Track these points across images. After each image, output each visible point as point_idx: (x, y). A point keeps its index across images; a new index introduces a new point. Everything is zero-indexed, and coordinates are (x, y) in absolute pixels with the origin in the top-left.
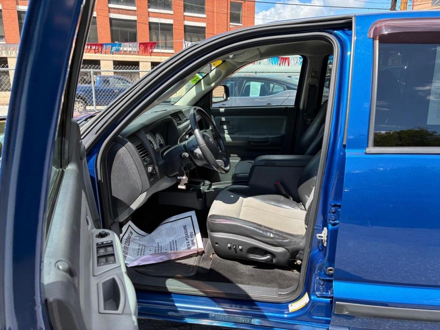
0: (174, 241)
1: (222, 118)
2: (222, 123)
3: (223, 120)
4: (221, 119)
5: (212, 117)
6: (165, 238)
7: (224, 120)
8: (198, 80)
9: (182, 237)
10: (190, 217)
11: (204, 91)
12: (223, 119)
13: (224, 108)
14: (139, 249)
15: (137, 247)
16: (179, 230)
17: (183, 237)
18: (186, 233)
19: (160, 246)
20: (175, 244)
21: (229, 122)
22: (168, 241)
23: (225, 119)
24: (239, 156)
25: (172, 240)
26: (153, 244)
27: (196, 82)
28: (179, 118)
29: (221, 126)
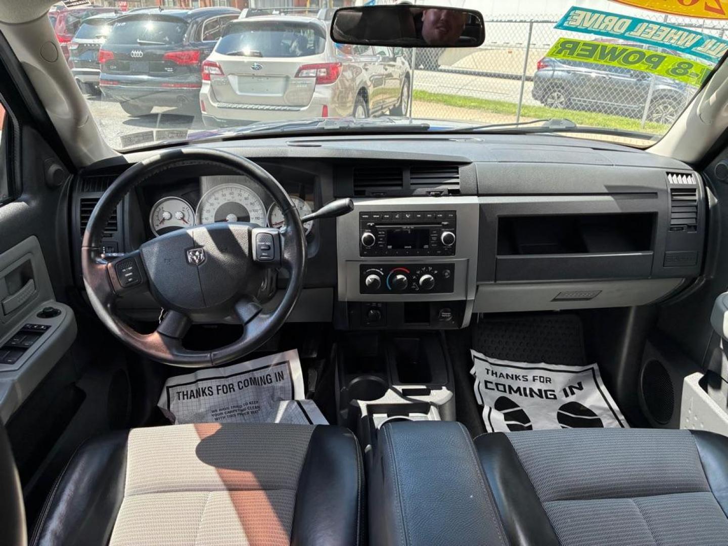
14: (238, 406)
15: (241, 402)
28: (401, 180)
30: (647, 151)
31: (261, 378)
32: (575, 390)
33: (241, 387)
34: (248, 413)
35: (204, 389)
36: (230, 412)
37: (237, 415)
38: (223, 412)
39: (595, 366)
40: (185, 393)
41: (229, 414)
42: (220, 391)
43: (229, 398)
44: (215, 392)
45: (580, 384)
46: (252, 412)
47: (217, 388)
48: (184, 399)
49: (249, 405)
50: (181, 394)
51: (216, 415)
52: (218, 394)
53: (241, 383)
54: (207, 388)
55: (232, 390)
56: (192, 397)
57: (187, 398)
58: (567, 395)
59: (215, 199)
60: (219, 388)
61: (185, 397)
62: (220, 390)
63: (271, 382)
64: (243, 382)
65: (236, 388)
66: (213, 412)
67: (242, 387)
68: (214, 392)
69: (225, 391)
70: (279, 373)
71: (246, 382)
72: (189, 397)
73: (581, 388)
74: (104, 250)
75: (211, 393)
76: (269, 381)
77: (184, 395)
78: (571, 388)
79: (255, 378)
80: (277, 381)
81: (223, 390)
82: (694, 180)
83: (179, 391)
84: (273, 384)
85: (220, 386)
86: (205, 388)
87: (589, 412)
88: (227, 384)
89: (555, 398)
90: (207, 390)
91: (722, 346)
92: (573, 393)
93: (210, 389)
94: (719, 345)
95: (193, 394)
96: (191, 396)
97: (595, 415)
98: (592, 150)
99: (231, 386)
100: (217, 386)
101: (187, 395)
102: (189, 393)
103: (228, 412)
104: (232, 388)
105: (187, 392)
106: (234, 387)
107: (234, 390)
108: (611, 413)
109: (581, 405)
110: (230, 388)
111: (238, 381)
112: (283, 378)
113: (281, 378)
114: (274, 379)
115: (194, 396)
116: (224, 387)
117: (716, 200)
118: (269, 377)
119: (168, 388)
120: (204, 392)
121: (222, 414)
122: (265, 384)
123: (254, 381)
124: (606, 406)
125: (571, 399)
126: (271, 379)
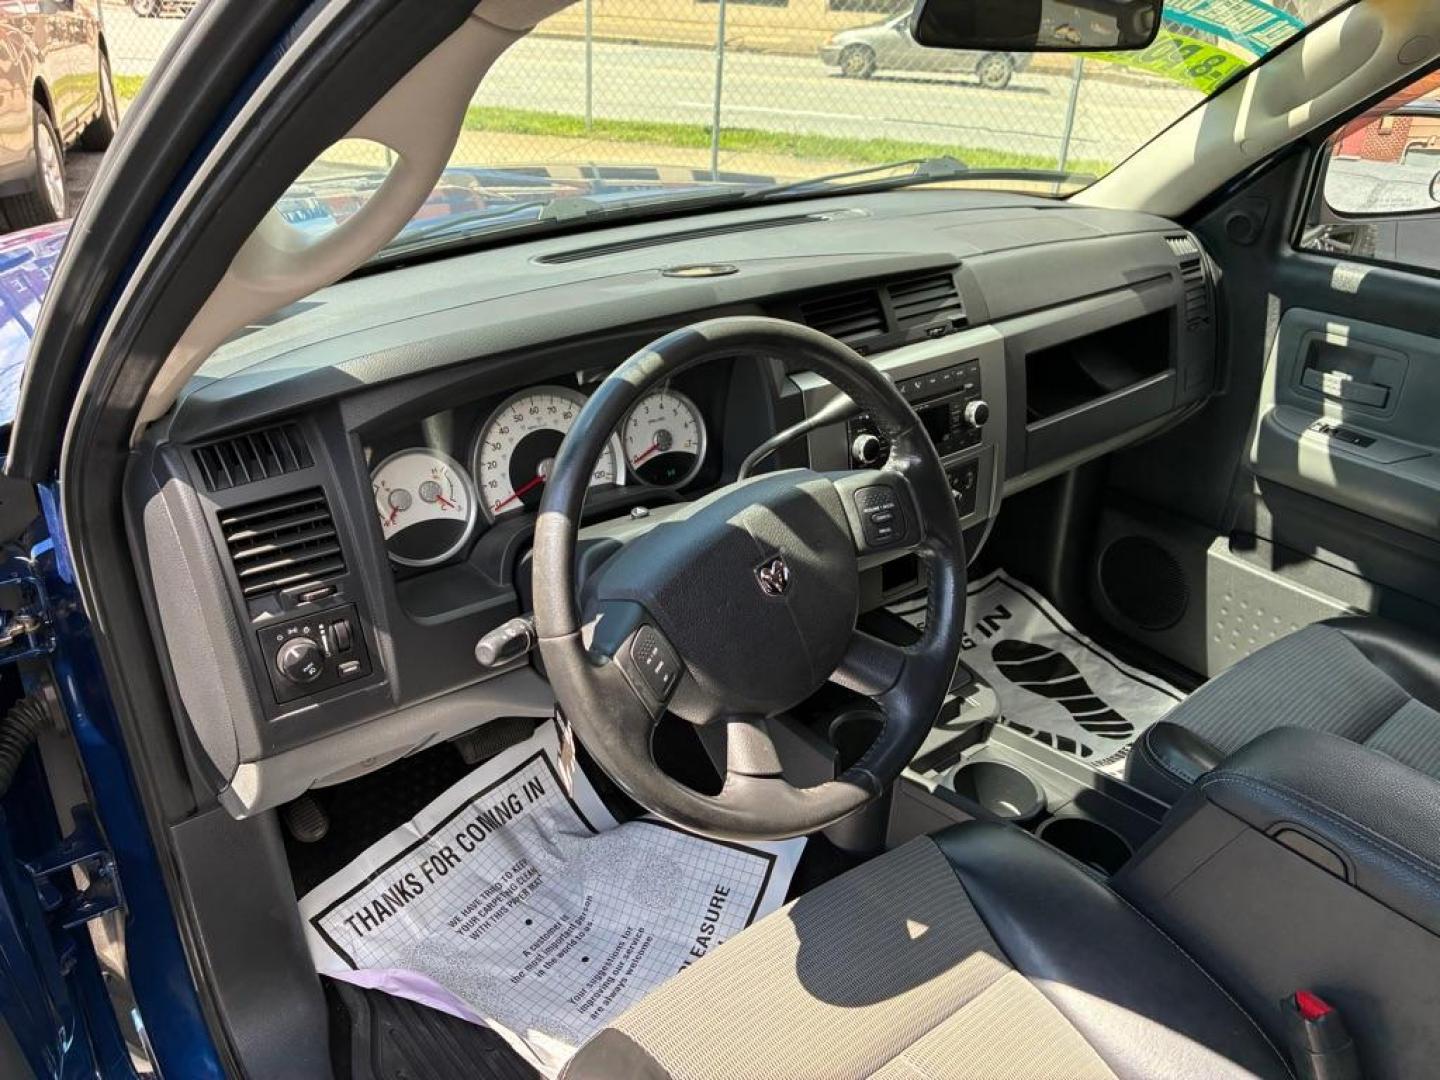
0: (644, 937)
1: (1331, 326)
2: (1321, 356)
3: (1331, 339)
4: (1325, 332)
5: (1274, 304)
6: (624, 894)
7: (1342, 342)
8: (1226, 71)
9: (683, 939)
10: (768, 862)
11: (1242, 143)
12: (1338, 334)
13: (1369, 269)
14: (494, 888)
15: (494, 877)
16: (690, 895)
17: (684, 946)
18: (705, 935)
19: (588, 919)
20: (633, 956)
21: (1370, 359)
22: (624, 919)
23: (1351, 336)
24: (1366, 576)
25: (641, 925)
26: (573, 892)
27: (1218, 82)
28: (880, 314)
29: (1309, 371)
30: (1072, 201)
31: (496, 808)
32: (997, 621)
33: (470, 847)
34: (525, 891)
35: (398, 885)
36: (489, 908)
37: (507, 907)
38: (474, 913)
39: (1000, 573)
40: (364, 915)
41: (491, 913)
42: (431, 875)
43: (459, 879)
44: (424, 881)
45: (1000, 608)
46: (531, 886)
47: (424, 870)
48: (369, 929)
49: (516, 876)
50: (356, 921)
51: (466, 927)
52: (432, 881)
53: (464, 836)
54: (404, 882)
55: (452, 860)
56: (385, 916)
57: (376, 923)
58: (988, 634)
59: (502, 432)
60: (428, 867)
61: (370, 922)
62: (431, 871)
63: (521, 808)
64: (465, 833)
65: (459, 852)
66: (453, 924)
67: (472, 844)
68: (420, 881)
69: (442, 870)
70: (531, 784)
71: (472, 830)
72: (378, 919)
73: (1006, 615)
74: (322, 632)
75: (418, 888)
76: (517, 808)
77: (364, 921)
78: (988, 619)
79: (485, 815)
80: (531, 801)
81: (438, 871)
82: (1188, 245)
83: (348, 916)
84: (527, 810)
85: (426, 863)
86: (401, 882)
87: (1035, 649)
88: (435, 853)
89: (974, 645)
90: (405, 884)
91: (1257, 490)
92: (996, 628)
93: (410, 879)
94: (1252, 489)
95: (382, 907)
96: (380, 915)
97: (1046, 650)
98: (1034, 210)
99: (446, 853)
100: (422, 867)
101: (370, 916)
102: (372, 909)
103: (486, 910)
104: (452, 855)
105: (365, 909)
106: (454, 852)
107: (459, 860)
108: (1068, 638)
109: (1018, 643)
110: (447, 859)
111: (455, 835)
112: (542, 792)
113: (538, 793)
114: (524, 801)
115: (385, 911)
116: (435, 861)
117: (1220, 272)
118: (513, 800)
119: (315, 921)
120: (403, 893)
121: (475, 919)
122: (510, 817)
123: (488, 822)
124: (1054, 630)
125: (998, 637)
126: (518, 803)
